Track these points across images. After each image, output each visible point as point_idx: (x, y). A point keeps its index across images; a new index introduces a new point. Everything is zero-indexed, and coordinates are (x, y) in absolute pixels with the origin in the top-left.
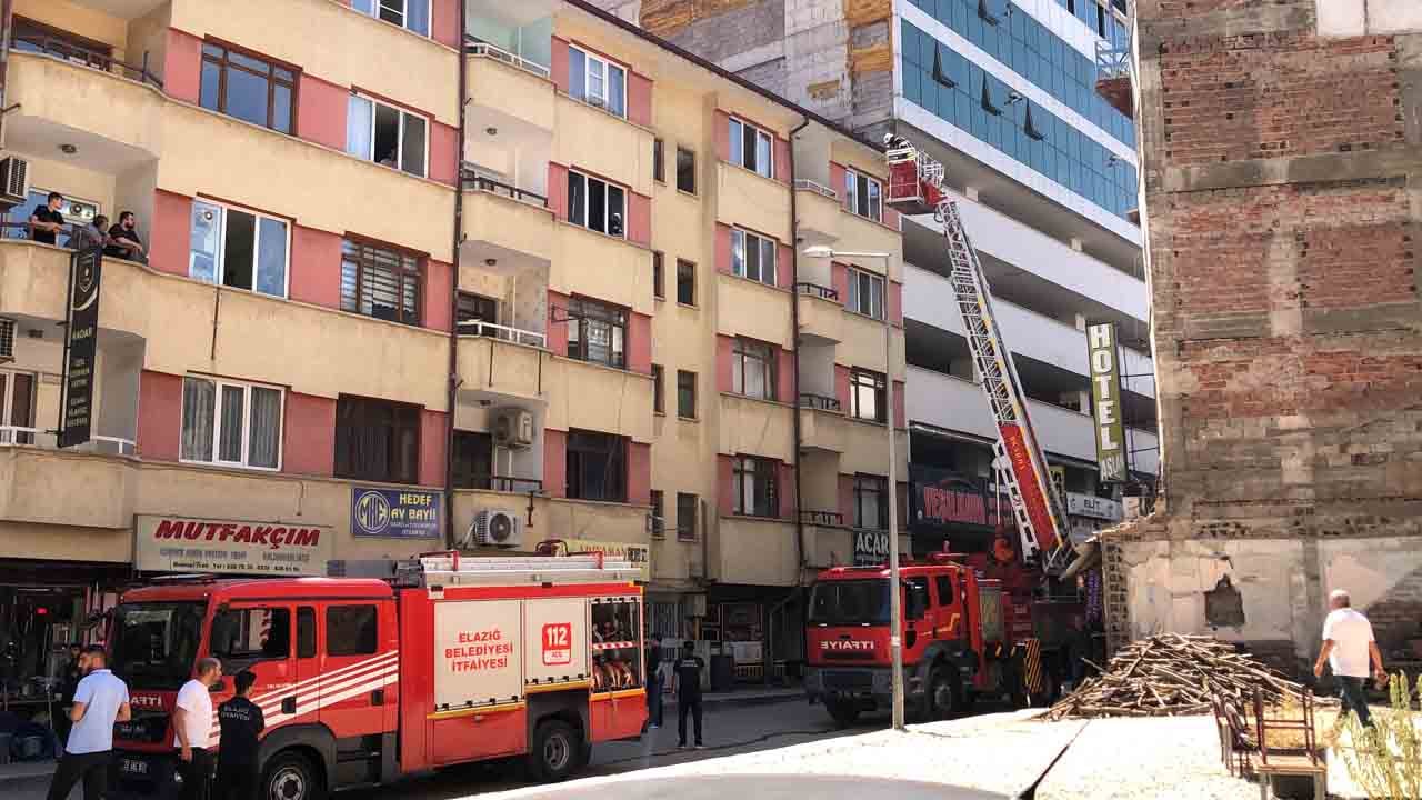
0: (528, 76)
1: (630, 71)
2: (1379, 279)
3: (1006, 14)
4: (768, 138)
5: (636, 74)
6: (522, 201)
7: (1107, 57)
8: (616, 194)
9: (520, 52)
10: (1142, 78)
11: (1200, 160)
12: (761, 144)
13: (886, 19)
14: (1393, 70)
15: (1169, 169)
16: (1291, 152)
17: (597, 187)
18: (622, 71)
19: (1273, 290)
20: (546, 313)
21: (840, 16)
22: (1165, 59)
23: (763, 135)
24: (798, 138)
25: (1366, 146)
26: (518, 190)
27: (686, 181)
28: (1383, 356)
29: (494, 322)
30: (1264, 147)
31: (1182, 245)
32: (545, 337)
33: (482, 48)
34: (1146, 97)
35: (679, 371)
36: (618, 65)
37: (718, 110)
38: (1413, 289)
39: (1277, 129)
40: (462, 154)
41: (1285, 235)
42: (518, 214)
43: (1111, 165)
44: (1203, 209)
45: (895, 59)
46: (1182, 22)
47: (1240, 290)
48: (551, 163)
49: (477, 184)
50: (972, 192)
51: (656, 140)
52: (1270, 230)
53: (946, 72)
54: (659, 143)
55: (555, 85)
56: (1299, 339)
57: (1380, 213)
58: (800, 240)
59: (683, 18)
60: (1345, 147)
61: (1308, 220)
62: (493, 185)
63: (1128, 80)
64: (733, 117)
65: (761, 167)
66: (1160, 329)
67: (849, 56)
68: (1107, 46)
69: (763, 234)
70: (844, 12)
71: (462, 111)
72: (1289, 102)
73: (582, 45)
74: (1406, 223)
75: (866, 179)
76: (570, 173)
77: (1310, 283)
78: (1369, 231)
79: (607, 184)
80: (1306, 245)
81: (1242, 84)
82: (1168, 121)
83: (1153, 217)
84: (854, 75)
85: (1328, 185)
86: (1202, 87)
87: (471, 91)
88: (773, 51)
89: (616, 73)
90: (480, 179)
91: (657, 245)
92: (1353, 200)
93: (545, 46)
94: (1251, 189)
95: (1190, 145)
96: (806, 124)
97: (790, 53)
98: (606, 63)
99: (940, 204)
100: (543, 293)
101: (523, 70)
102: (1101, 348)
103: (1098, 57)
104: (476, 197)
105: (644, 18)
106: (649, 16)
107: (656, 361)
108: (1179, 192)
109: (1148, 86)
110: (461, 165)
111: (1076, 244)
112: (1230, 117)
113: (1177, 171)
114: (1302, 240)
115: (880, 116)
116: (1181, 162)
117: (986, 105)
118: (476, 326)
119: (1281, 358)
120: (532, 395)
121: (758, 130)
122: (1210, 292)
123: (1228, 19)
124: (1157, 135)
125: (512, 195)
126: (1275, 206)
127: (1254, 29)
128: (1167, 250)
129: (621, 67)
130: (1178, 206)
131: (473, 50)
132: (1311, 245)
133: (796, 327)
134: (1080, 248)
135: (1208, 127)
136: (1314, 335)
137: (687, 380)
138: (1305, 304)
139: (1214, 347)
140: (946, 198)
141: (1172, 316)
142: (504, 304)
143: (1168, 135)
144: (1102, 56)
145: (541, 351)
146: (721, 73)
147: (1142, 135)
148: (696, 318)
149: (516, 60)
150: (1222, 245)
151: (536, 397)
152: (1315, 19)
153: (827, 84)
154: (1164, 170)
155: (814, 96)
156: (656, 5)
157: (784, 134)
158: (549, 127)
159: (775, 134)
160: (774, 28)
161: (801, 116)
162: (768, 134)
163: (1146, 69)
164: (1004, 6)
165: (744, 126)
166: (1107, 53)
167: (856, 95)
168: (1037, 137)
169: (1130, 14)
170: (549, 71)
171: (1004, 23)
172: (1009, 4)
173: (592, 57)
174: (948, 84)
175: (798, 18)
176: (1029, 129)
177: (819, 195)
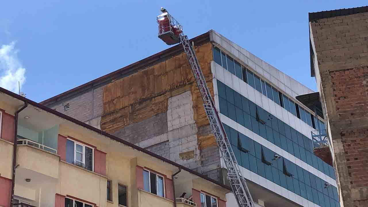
0: (47, 153)
1: (96, 149)
3: (269, 119)
4: (162, 178)
5: (99, 151)
7: (317, 138)
9: (43, 143)
11: (366, 185)
12: (158, 181)
17: (79, 205)
18: (92, 149)
21: (192, 122)
22: (344, 139)
23: (160, 177)
24: (176, 178)
27: (123, 200)
33: (25, 141)
34: (338, 157)
36: (89, 147)
37: (137, 166)
40: (13, 192)
43: (325, 188)
46: (349, 122)
48: (57, 194)
49: (20, 206)
51: (108, 181)
53: (244, 146)
54: (109, 183)
55: (60, 157)
59: (120, 124)
63: (328, 148)
64: (145, 169)
65: (159, 193)
67: (198, 139)
68: (316, 133)
70: (194, 120)
71: (14, 171)
73: (72, 138)
75: (210, 197)
76: (65, 198)
79: (84, 203)
82: (350, 168)
84: (201, 148)
86: (363, 151)
87: (18, 162)
88: (163, 138)
89: (89, 150)
90: (21, 204)
93: (55, 139)
95: (361, 178)
96: (180, 171)
97: (171, 139)
98: (84, 146)
101: (42, 151)
103: (313, 138)
105: (102, 125)
106: (105, 124)
108: (359, 201)
109: (338, 151)
110: (12, 198)
113: (357, 191)
115: (214, 167)
116: (358, 186)
117: (264, 161)
121: (157, 175)
124: (345, 174)
131: (21, 142)
143: (350, 174)
144: (315, 138)
146: (139, 149)
147: (338, 174)
149: (41, 147)
153: (188, 152)
154: (350, 190)
155: (183, 158)
156: (108, 119)
157: (169, 176)
158: (56, 177)
159: (165, 176)
160: (163, 128)
161: (177, 168)
162: (162, 176)
163: (336, 144)
164: (268, 116)
165: (150, 173)
166: (317, 136)
167: (203, 157)
168: (290, 175)
169: (325, 118)
170: (56, 151)
171: (268, 123)
172: (270, 115)
173: (77, 143)
174: (245, 151)
175: (174, 123)
176: (285, 172)
177: (188, 204)
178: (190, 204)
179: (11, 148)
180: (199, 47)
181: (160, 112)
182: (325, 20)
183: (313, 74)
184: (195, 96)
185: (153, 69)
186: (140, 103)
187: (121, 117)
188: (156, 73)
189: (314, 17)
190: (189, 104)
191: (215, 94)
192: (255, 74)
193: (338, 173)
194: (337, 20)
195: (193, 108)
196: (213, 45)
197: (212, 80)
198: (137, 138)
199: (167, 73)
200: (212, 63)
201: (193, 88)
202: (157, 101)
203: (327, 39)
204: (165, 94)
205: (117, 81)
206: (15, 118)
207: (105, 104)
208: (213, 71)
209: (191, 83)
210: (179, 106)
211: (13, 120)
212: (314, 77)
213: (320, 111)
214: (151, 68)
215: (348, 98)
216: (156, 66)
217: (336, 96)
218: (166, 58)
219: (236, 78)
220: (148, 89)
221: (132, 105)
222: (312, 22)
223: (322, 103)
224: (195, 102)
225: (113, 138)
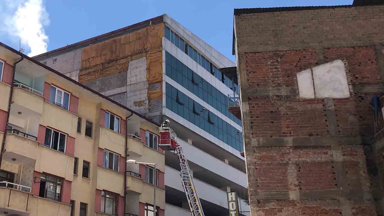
0: (35, 95)
1: (72, 95)
2: (324, 181)
3: (201, 82)
5: (74, 96)
6: (28, 138)
8: (63, 136)
9: (33, 87)
10: (243, 108)
11: (263, 136)
12: (116, 121)
13: (161, 82)
14: (324, 110)
15: (252, 139)
16: (293, 136)
17: (56, 134)
18: (69, 95)
19: (290, 183)
20: (32, 179)
21: (145, 80)
22: (250, 102)
23: (117, 118)
24: (129, 120)
25: (317, 135)
26: (27, 134)
27: (89, 133)
28: (328, 209)
29: (13, 182)
30: (284, 133)
31: (258, 166)
32: (31, 188)
33: (20, 85)
34: (244, 114)
35: (81, 203)
36: (67, 92)
37: (101, 109)
38: (336, 185)
39: (288, 127)
40: (8, 120)
41: (292, 164)
42: (25, 143)
44: (264, 153)
45: (163, 95)
46: (255, 90)
47: (278, 183)
48: (40, 125)
49: (12, 131)
50: (190, 141)
51: (79, 118)
52: (288, 162)
53: (181, 100)
54: (80, 120)
55: (44, 99)
56: (299, 201)
57: (323, 158)
58: (128, 155)
59: (93, 77)
60: (311, 135)
61: (300, 159)
62: (18, 132)
63: (239, 108)
64: (107, 112)
65: (116, 129)
66: (251, 196)
67: (148, 93)
69: (115, 153)
70: (147, 78)
71: (10, 106)
72: (292, 118)
73: (55, 85)
74: (332, 162)
75: (152, 135)
76: (46, 128)
77: (302, 181)
78: (320, 163)
79: (60, 133)
80: (300, 168)
81: (276, 112)
82: (252, 123)
83: (248, 155)
84: (149, 99)
85: (306, 147)
86: (264, 112)
87: (13, 100)
88: (123, 89)
89: (66, 95)
90: (14, 130)
91: (76, 155)
92: (315, 153)
93: (42, 85)
94: (280, 147)
95: (259, 131)
96: (132, 115)
97: (128, 91)
98: (63, 92)
99: (177, 148)
100: (32, 172)
101: (31, 93)
102: (232, 201)
104: (12, 136)
105: (80, 76)
106: (82, 75)
107: (72, 199)
108: (256, 147)
109: (245, 111)
110: (7, 125)
111: (227, 161)
112: (272, 122)
113: (256, 140)
114: (298, 165)
115: (158, 113)
116: (257, 137)
117: (194, 112)
118: (6, 183)
119: (293, 208)
120: (24, 211)
121: (115, 116)
122: (268, 183)
123: (271, 90)
124: (248, 128)
125: (24, 136)
126: (289, 154)
127: (279, 94)
128: (253, 167)
129: (69, 93)
130: (256, 152)
131: (17, 86)
132: (301, 168)
133: (125, 187)
134: (228, 163)
135: (265, 125)
136: (304, 200)
137: (84, 206)
138: (301, 189)
139: (270, 203)
140: (179, 146)
141: (255, 191)
142: (17, 175)
143: (252, 128)
145: (29, 194)
146: (103, 97)
148: (89, 183)
149: (31, 90)
150: (271, 166)
151: (25, 212)
152: (299, 92)
153: (141, 101)
154: (251, 140)
155: (136, 105)
156: (84, 72)
157: (124, 118)
158: (41, 112)
159: (121, 118)
160: (123, 82)
161: (130, 112)
162: (119, 118)
163: (244, 105)
164: (200, 80)
165: (111, 115)
166: (233, 98)
167: (150, 106)
168: (212, 123)
169: (239, 86)
170: (42, 94)
171: (200, 85)
172: (202, 79)
173: (59, 90)
174: (181, 104)
175: (132, 79)
176: (209, 121)
177: (136, 139)
178: (138, 139)
179: (8, 89)
180: (155, 25)
181: (122, 70)
182: (245, 15)
183: (234, 53)
184: (149, 61)
185: (120, 39)
186: (109, 63)
187: (94, 71)
188: (122, 42)
189: (238, 12)
190: (144, 67)
191: (163, 61)
192: (195, 48)
193: (244, 126)
194: (255, 16)
195: (146, 69)
196: (165, 25)
197: (162, 50)
198: (104, 88)
199: (130, 42)
200: (163, 38)
201: (148, 55)
202: (120, 63)
203: (246, 28)
204: (128, 58)
205: (93, 45)
206: (14, 67)
207: (82, 61)
208: (163, 44)
209: (147, 52)
210: (137, 68)
211: (11, 69)
212: (234, 56)
213: (236, 79)
214: (118, 38)
215: (256, 73)
216: (123, 37)
217: (248, 70)
218: (130, 32)
219: (179, 51)
220: (115, 53)
221: (102, 64)
222: (236, 16)
223: (238, 75)
224: (148, 65)
225: (84, 87)
